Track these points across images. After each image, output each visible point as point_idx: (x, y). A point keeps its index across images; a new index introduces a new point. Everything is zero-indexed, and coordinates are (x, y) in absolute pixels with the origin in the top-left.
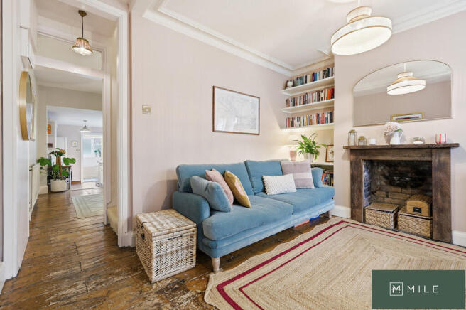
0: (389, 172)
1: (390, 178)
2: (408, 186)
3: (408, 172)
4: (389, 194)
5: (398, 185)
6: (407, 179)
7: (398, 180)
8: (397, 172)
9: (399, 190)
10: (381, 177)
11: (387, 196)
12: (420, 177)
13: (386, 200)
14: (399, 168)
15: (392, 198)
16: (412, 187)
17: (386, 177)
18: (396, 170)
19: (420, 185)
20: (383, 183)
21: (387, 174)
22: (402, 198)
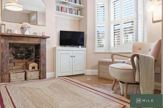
0: (15, 51)
1: (16, 55)
2: (24, 58)
3: (24, 51)
4: (16, 63)
5: (20, 58)
6: (24, 54)
7: (20, 56)
8: (19, 51)
9: (20, 61)
10: (11, 54)
11: (15, 65)
12: (29, 53)
13: (14, 68)
14: (20, 49)
15: (17, 66)
16: (26, 58)
17: (14, 55)
18: (19, 50)
19: (29, 57)
20: (12, 58)
21: (14, 53)
22: (21, 65)
